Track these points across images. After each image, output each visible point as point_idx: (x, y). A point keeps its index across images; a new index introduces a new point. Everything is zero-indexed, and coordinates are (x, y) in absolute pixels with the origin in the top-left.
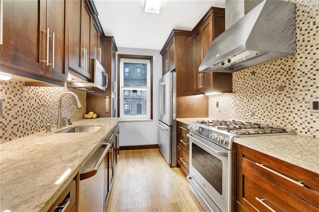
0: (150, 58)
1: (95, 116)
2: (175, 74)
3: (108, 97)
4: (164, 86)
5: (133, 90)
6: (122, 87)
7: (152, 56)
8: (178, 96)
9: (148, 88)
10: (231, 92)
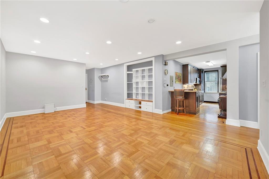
0: (218, 71)
6: (206, 82)
9: (217, 81)
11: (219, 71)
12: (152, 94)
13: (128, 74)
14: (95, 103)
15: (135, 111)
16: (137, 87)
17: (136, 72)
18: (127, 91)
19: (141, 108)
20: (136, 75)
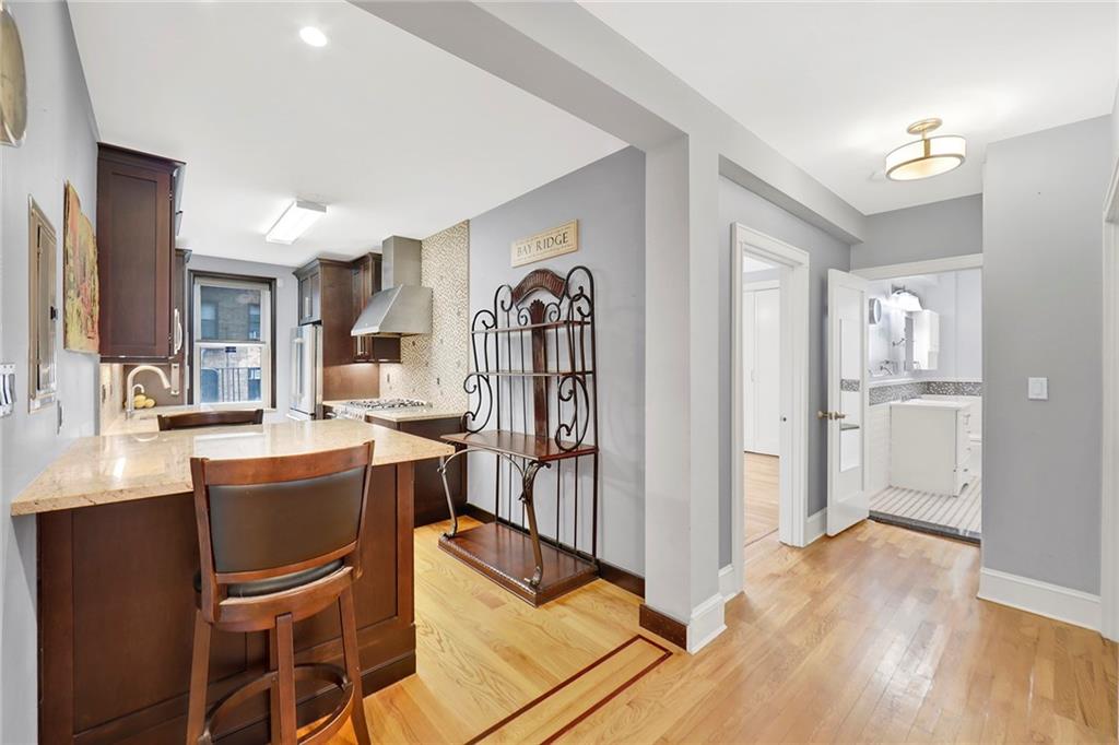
0: (270, 282)
1: (151, 402)
2: (320, 328)
3: (177, 365)
4: (302, 345)
5: (228, 348)
6: (198, 341)
7: (275, 279)
8: (325, 365)
9: (264, 343)
10: (399, 362)
11: (279, 283)
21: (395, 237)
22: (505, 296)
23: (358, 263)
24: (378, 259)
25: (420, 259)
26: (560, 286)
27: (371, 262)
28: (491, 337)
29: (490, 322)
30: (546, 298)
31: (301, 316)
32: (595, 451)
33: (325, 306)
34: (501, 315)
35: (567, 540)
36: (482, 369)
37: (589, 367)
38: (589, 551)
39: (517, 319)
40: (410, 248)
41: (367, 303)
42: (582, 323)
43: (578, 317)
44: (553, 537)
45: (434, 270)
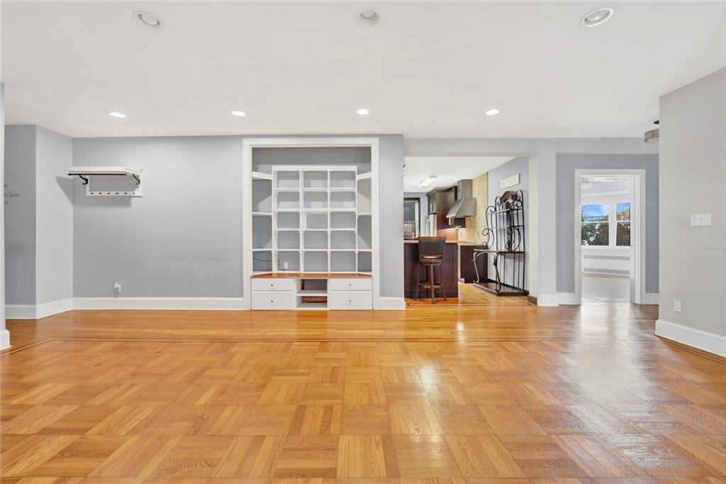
0: (418, 199)
2: (436, 215)
4: (429, 222)
8: (438, 229)
9: (416, 222)
10: (464, 227)
11: (421, 199)
12: (371, 253)
13: (255, 181)
14: (37, 318)
15: (298, 316)
16: (281, 229)
17: (278, 179)
18: (253, 248)
19: (326, 302)
20: (278, 187)
21: (462, 180)
22: (498, 200)
23: (449, 190)
24: (456, 187)
25: (472, 187)
26: (515, 197)
27: (454, 189)
28: (494, 216)
29: (493, 210)
30: (510, 201)
31: (429, 211)
32: (524, 252)
33: (438, 207)
34: (497, 207)
35: (516, 286)
36: (490, 227)
37: (521, 224)
38: (522, 288)
39: (502, 209)
40: (468, 183)
41: (453, 205)
42: (518, 210)
43: (516, 207)
44: (512, 285)
45: (477, 191)
